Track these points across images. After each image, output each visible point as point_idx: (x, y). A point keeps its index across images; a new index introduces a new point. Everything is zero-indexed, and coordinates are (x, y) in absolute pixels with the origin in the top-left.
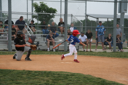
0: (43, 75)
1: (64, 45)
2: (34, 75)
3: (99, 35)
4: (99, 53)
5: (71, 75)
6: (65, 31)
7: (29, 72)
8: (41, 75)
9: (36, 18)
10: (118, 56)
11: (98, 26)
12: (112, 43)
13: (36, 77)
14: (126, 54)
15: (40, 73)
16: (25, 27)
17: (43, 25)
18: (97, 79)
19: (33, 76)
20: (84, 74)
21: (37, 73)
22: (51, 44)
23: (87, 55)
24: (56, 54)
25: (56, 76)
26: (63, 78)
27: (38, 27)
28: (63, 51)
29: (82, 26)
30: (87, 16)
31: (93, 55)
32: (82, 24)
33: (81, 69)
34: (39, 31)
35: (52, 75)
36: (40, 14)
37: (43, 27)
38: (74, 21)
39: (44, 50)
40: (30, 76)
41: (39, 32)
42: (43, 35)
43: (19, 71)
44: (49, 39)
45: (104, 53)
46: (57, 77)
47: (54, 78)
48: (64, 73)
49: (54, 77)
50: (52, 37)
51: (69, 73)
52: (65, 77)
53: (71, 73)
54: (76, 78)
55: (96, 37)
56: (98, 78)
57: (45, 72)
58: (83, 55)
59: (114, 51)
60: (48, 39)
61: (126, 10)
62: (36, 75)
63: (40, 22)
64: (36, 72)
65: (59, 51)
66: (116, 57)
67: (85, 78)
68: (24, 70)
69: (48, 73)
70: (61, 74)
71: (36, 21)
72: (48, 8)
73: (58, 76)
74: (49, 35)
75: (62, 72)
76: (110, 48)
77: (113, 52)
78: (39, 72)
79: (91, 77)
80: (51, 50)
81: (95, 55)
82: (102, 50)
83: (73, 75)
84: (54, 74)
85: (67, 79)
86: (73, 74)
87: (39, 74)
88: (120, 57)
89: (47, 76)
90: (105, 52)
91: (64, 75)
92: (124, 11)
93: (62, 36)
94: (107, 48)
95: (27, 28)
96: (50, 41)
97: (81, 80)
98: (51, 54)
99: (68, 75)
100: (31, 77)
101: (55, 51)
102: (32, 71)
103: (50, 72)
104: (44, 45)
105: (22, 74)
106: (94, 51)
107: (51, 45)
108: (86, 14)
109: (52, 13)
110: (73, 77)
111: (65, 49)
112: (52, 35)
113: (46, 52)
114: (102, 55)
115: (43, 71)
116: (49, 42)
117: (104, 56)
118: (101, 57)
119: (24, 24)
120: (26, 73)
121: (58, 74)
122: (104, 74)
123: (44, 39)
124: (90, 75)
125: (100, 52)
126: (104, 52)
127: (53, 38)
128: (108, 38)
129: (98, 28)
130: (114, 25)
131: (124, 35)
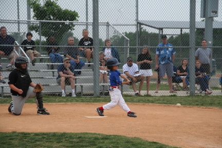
0: (50, 139)
1: (92, 84)
2: (33, 141)
3: (162, 63)
4: (162, 99)
5: (102, 139)
6: (94, 56)
7: (25, 135)
8: (47, 139)
9: (36, 31)
10: (197, 103)
11: (160, 45)
12: (188, 78)
13: (38, 143)
14: (214, 99)
15: (45, 136)
16: (14, 50)
17: (51, 45)
18: (149, 144)
19: (31, 143)
20: (128, 136)
21: (40, 137)
22: (68, 82)
23: (139, 101)
24: (77, 101)
25: (75, 140)
26: (87, 144)
27: (40, 49)
28: (91, 95)
29: (128, 45)
30: (139, 24)
31: (149, 101)
32: (129, 42)
33: (123, 128)
34: (43, 56)
35: (67, 139)
36: (45, 23)
37: (50, 48)
38: (116, 34)
39: (53, 95)
40: (26, 141)
41: (42, 59)
42: (51, 64)
43: (5, 133)
44: (64, 73)
45: (173, 98)
46: (77, 142)
47: (71, 145)
48: (91, 136)
49: (72, 142)
50: (68, 69)
51: (99, 134)
52: (91, 142)
53: (102, 135)
54: (112, 143)
55: (157, 66)
56: (152, 142)
57: (54, 135)
58: (130, 102)
59: (192, 95)
60: (61, 73)
61: (216, 12)
62: (36, 141)
63: (44, 39)
64: (37, 134)
65: (84, 95)
66: (194, 105)
67: (128, 142)
68: (14, 132)
69: (59, 136)
70: (85, 138)
71: (36, 36)
72: (59, 10)
73: (78, 140)
74: (62, 65)
75: (86, 133)
76: (185, 88)
77: (189, 97)
78: (44, 134)
79: (139, 141)
80: (69, 93)
81: (152, 102)
82: (169, 91)
83: (106, 138)
84: (71, 137)
85: (96, 145)
86: (107, 136)
87: (44, 138)
88: (202, 105)
89: (57, 141)
90: (174, 96)
91: (90, 138)
92: (212, 14)
93: (90, 65)
94: (180, 88)
95: (20, 50)
96: (66, 75)
97: (119, 146)
98: (67, 101)
99: (96, 139)
100: (27, 144)
101: (74, 96)
102: (29, 134)
103: (63, 135)
104: (54, 84)
105: (10, 139)
106: (152, 95)
107: (68, 84)
108: (137, 20)
109: (69, 19)
110: (106, 141)
111: (95, 92)
112: (69, 65)
113: (58, 99)
114: (168, 102)
115: (50, 133)
116: (63, 79)
117: (170, 104)
118: (165, 106)
119: (12, 44)
120: (19, 138)
121: (79, 138)
122: (166, 136)
123: (53, 72)
124: (138, 138)
125: (165, 96)
126: (172, 96)
127: (71, 70)
128: (181, 69)
129: (159, 50)
130: (190, 43)
131: (213, 61)
